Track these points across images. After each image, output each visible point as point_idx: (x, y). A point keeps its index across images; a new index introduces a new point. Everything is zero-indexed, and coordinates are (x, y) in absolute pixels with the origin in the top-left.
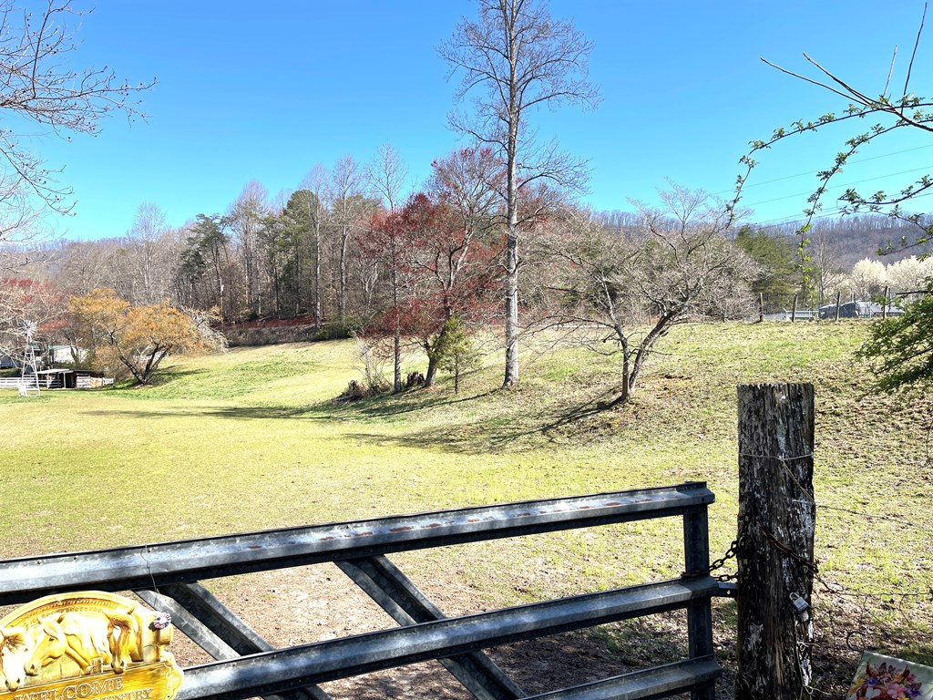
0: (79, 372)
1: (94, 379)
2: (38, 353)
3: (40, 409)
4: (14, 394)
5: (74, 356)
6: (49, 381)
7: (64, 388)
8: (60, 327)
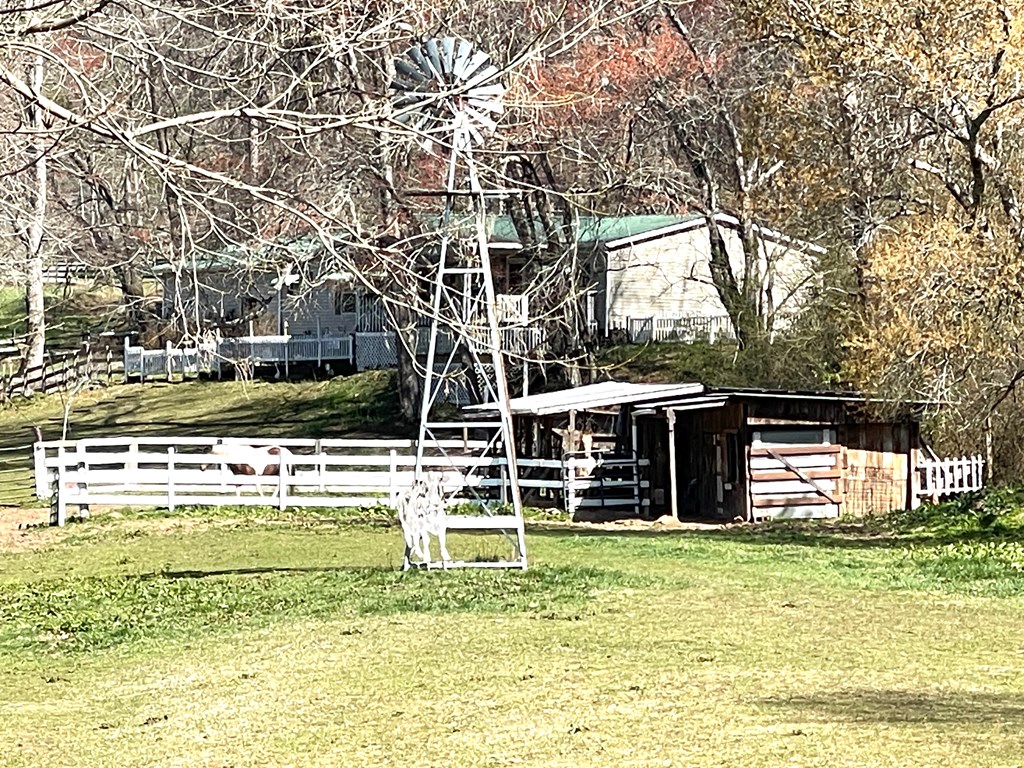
0: (764, 407)
1: (860, 458)
2: (511, 271)
3: (530, 661)
4: (371, 548)
5: (729, 291)
6: (579, 469)
7: (670, 521)
8: (646, 87)
